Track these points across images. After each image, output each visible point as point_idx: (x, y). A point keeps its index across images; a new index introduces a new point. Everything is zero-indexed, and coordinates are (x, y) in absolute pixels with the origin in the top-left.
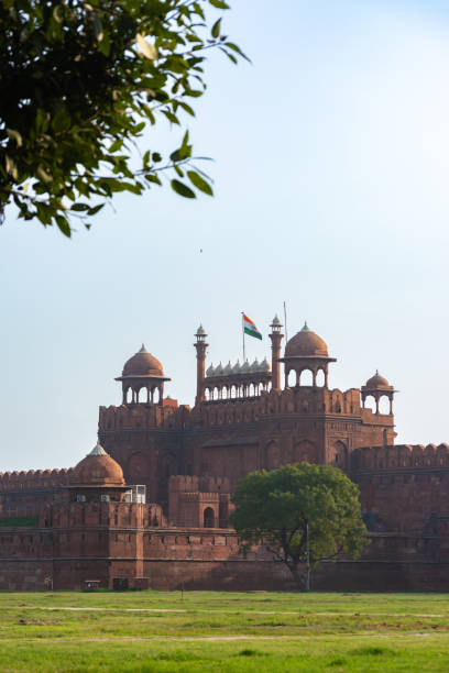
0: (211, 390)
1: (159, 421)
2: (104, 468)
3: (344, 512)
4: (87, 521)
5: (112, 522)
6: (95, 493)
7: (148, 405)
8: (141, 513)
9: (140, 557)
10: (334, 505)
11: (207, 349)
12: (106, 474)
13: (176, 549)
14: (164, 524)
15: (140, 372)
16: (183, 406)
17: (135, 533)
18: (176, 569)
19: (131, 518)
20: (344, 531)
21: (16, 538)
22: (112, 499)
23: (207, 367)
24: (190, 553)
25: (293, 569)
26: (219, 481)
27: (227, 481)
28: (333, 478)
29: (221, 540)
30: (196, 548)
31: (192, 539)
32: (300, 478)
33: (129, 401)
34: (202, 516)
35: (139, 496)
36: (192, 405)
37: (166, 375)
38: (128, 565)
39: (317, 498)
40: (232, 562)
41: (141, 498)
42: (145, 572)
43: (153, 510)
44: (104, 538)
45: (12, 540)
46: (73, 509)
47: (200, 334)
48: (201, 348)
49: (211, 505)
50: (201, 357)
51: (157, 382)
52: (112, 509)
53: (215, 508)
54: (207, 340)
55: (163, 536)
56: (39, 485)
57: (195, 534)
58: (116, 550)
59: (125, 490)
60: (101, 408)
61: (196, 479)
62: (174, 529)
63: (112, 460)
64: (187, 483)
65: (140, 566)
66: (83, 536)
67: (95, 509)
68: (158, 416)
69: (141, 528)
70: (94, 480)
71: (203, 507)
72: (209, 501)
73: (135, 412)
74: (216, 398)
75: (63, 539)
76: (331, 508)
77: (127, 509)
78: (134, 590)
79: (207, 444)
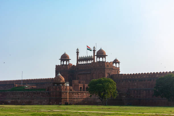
0: (80, 62)
1: (69, 68)
2: (60, 78)
3: (113, 88)
4: (57, 90)
5: (62, 90)
6: (58, 84)
7: (66, 65)
8: (68, 88)
9: (68, 97)
10: (111, 87)
11: (79, 53)
12: (61, 79)
13: (75, 96)
14: (73, 90)
15: (65, 58)
16: (74, 65)
17: (67, 92)
18: (75, 100)
19: (66, 89)
20: (113, 92)
21: (41, 93)
22: (62, 85)
23: (79, 57)
24: (78, 97)
25: (102, 100)
26: (83, 81)
27: (84, 81)
28: (111, 81)
29: (85, 94)
30: (80, 96)
31: (79, 94)
32: (103, 81)
33: (62, 64)
34: (79, 89)
35: (68, 84)
36: (76, 65)
37: (70, 59)
38: (66, 99)
39: (107, 85)
40: (87, 99)
41: (68, 85)
42: (69, 101)
43: (71, 87)
44: (60, 93)
45: (40, 93)
46: (54, 87)
47: (78, 50)
48: (78, 53)
49: (81, 86)
50: (78, 55)
51: (68, 60)
52: (62, 87)
53: (82, 87)
54: (79, 51)
55: (73, 93)
56: (42, 81)
57: (79, 93)
58: (63, 96)
59: (65, 83)
60: (56, 65)
61: (78, 81)
62: (75, 92)
63: (62, 77)
64: (76, 82)
65: (68, 99)
66: (56, 93)
67: (59, 87)
68: (68, 67)
69: (68, 91)
70: (58, 81)
71: (80, 87)
72: (81, 85)
73: (63, 66)
74: (81, 63)
75: (52, 93)
76: (110, 87)
77: (65, 87)
78: (70, 105)
79: (79, 73)
